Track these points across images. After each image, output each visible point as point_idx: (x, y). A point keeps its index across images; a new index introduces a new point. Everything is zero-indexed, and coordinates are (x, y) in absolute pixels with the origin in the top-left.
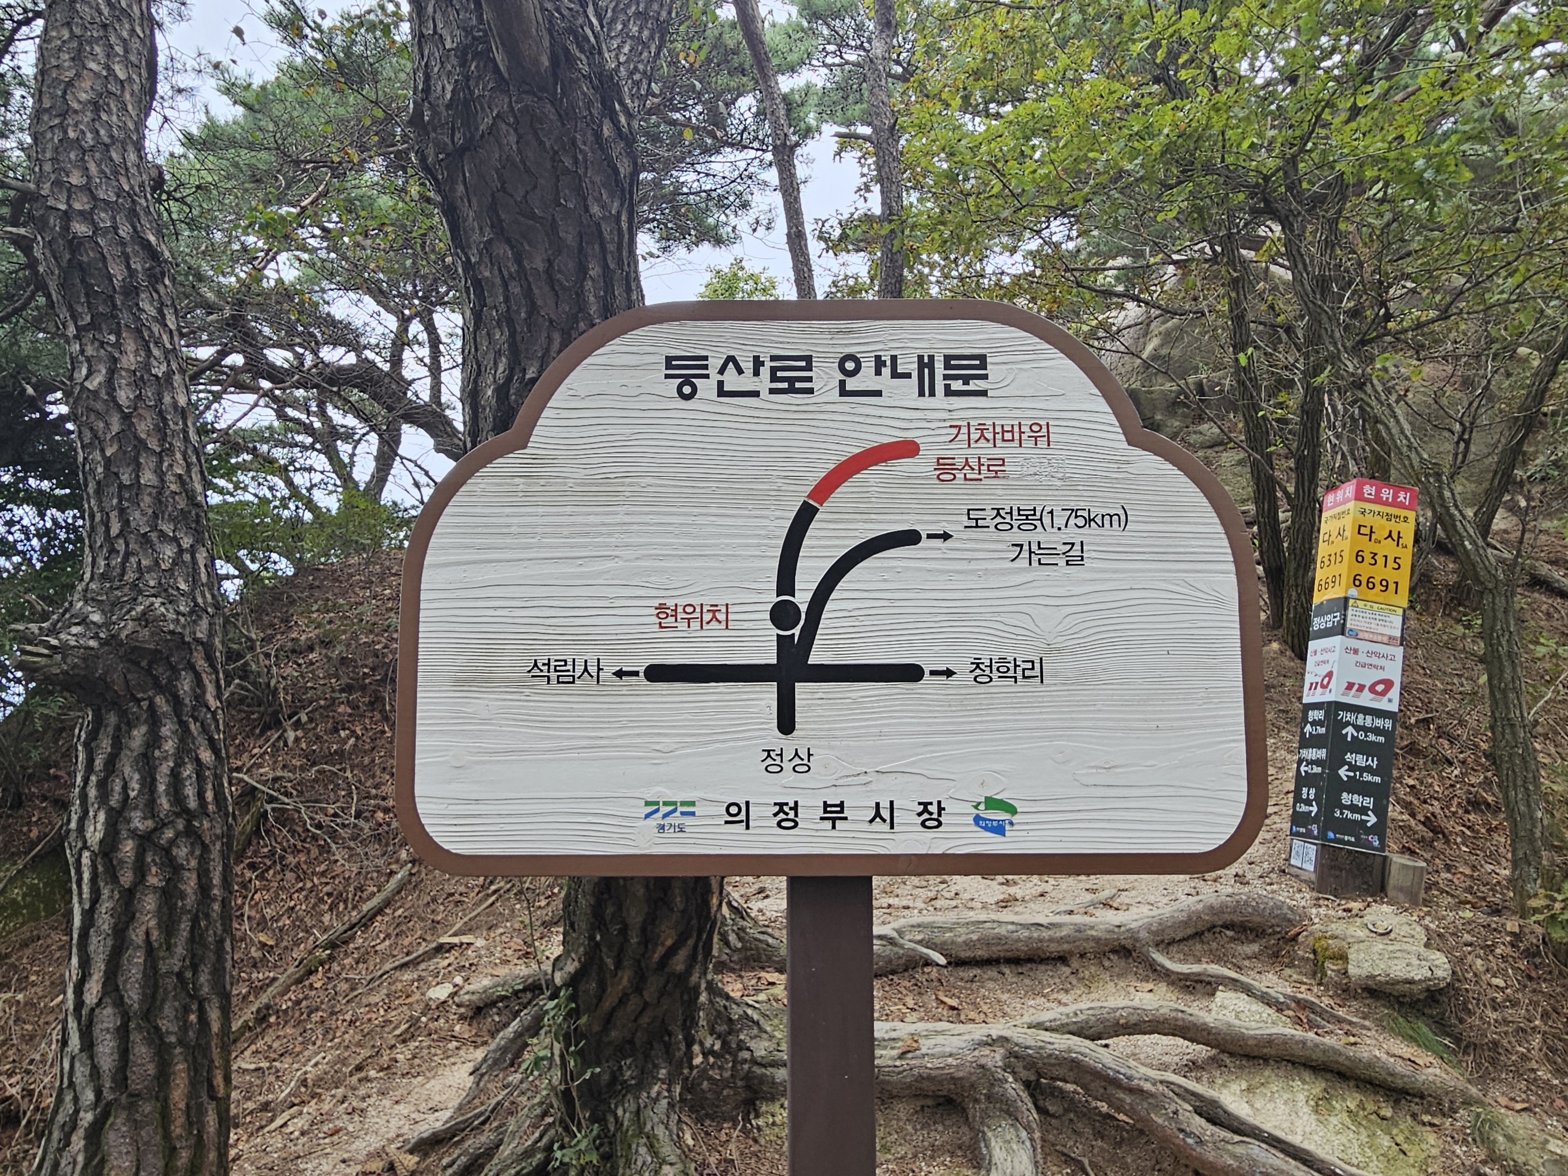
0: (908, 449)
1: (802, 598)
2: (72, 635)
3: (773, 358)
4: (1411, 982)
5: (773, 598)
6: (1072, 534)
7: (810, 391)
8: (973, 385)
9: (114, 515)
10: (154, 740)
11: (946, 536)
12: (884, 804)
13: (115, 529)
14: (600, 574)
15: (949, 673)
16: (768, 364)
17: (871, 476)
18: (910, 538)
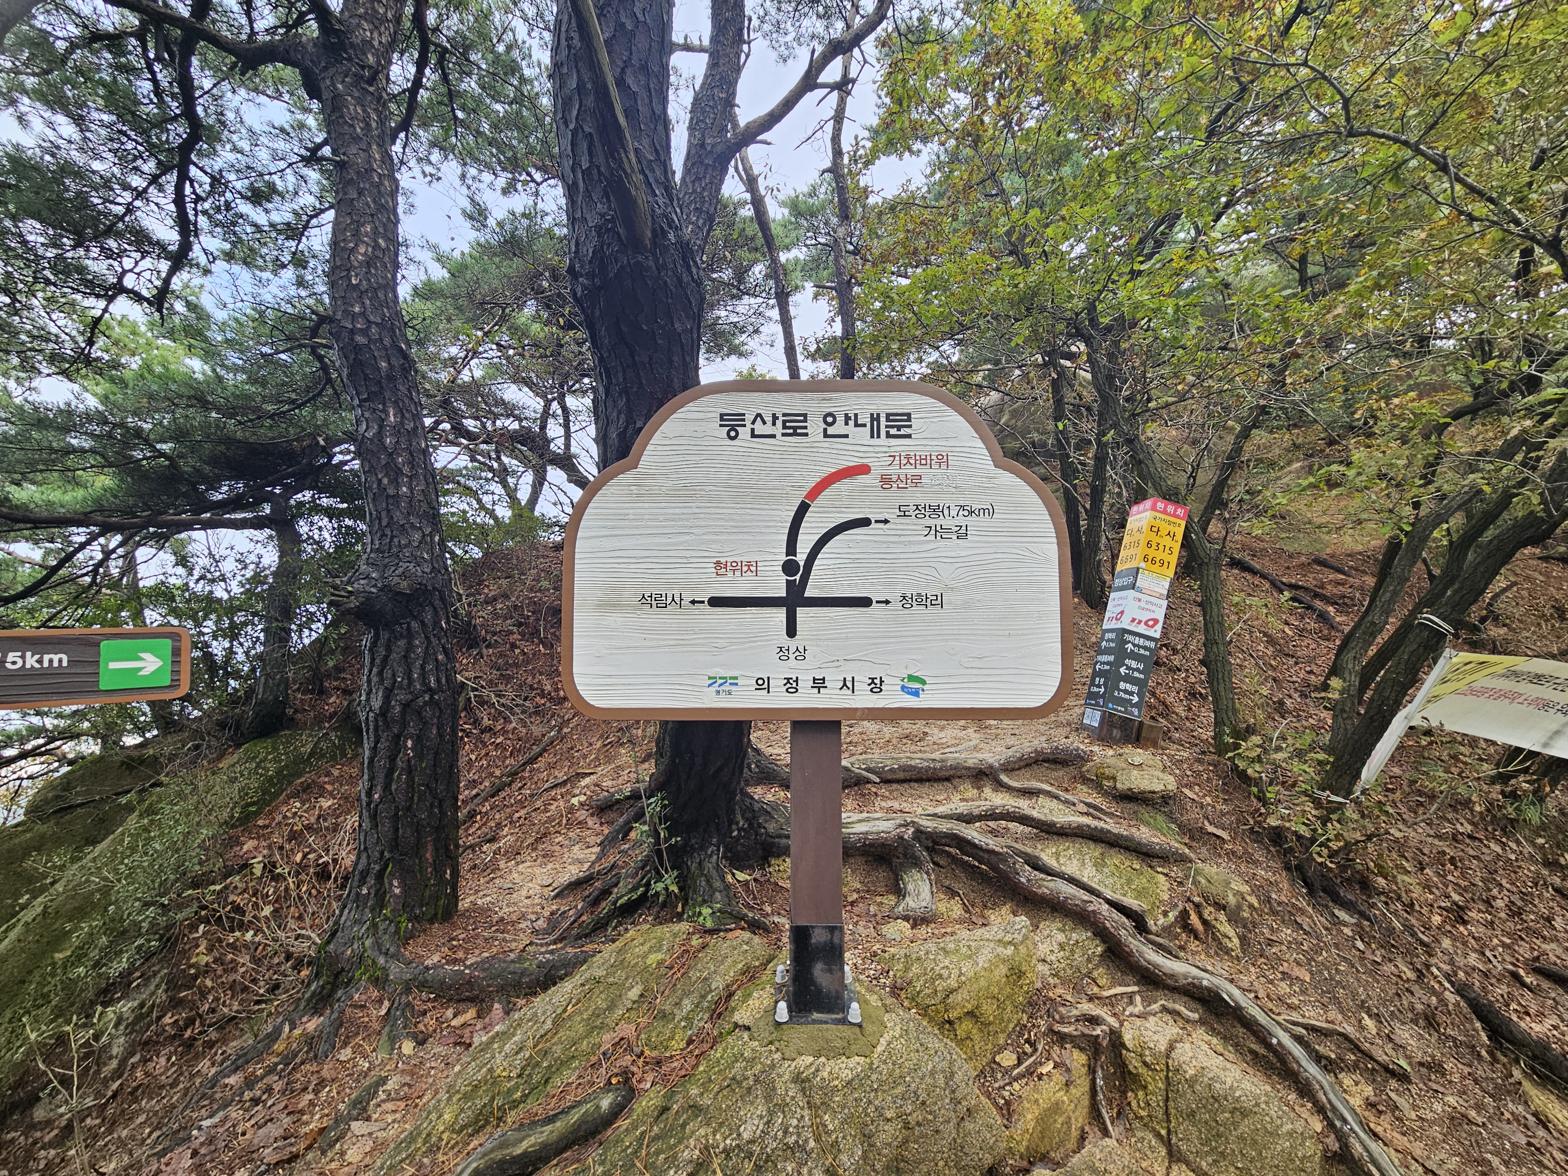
0: (864, 469)
1: (801, 558)
2: (361, 584)
3: (784, 415)
4: (1154, 792)
5: (784, 558)
6: (962, 521)
7: (806, 435)
8: (903, 432)
9: (384, 514)
10: (410, 648)
11: (886, 522)
12: (849, 679)
13: (384, 523)
14: (682, 543)
15: (887, 602)
16: (781, 418)
17: (843, 486)
18: (865, 522)
